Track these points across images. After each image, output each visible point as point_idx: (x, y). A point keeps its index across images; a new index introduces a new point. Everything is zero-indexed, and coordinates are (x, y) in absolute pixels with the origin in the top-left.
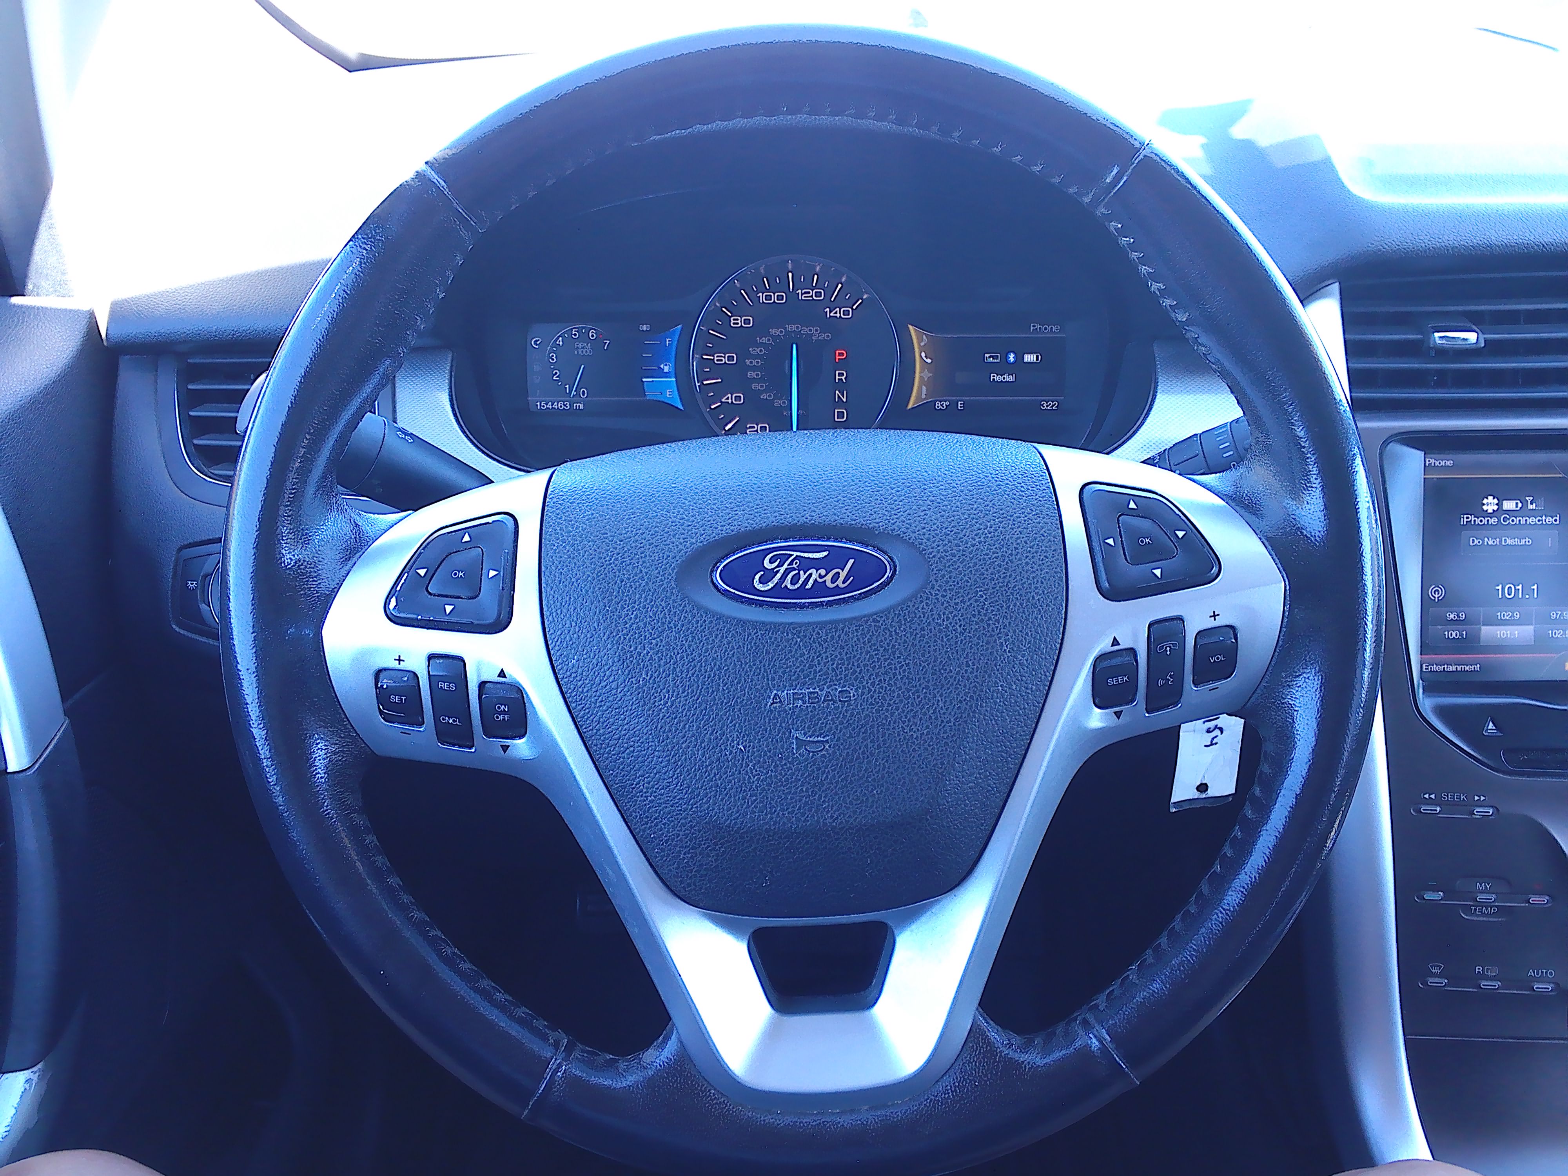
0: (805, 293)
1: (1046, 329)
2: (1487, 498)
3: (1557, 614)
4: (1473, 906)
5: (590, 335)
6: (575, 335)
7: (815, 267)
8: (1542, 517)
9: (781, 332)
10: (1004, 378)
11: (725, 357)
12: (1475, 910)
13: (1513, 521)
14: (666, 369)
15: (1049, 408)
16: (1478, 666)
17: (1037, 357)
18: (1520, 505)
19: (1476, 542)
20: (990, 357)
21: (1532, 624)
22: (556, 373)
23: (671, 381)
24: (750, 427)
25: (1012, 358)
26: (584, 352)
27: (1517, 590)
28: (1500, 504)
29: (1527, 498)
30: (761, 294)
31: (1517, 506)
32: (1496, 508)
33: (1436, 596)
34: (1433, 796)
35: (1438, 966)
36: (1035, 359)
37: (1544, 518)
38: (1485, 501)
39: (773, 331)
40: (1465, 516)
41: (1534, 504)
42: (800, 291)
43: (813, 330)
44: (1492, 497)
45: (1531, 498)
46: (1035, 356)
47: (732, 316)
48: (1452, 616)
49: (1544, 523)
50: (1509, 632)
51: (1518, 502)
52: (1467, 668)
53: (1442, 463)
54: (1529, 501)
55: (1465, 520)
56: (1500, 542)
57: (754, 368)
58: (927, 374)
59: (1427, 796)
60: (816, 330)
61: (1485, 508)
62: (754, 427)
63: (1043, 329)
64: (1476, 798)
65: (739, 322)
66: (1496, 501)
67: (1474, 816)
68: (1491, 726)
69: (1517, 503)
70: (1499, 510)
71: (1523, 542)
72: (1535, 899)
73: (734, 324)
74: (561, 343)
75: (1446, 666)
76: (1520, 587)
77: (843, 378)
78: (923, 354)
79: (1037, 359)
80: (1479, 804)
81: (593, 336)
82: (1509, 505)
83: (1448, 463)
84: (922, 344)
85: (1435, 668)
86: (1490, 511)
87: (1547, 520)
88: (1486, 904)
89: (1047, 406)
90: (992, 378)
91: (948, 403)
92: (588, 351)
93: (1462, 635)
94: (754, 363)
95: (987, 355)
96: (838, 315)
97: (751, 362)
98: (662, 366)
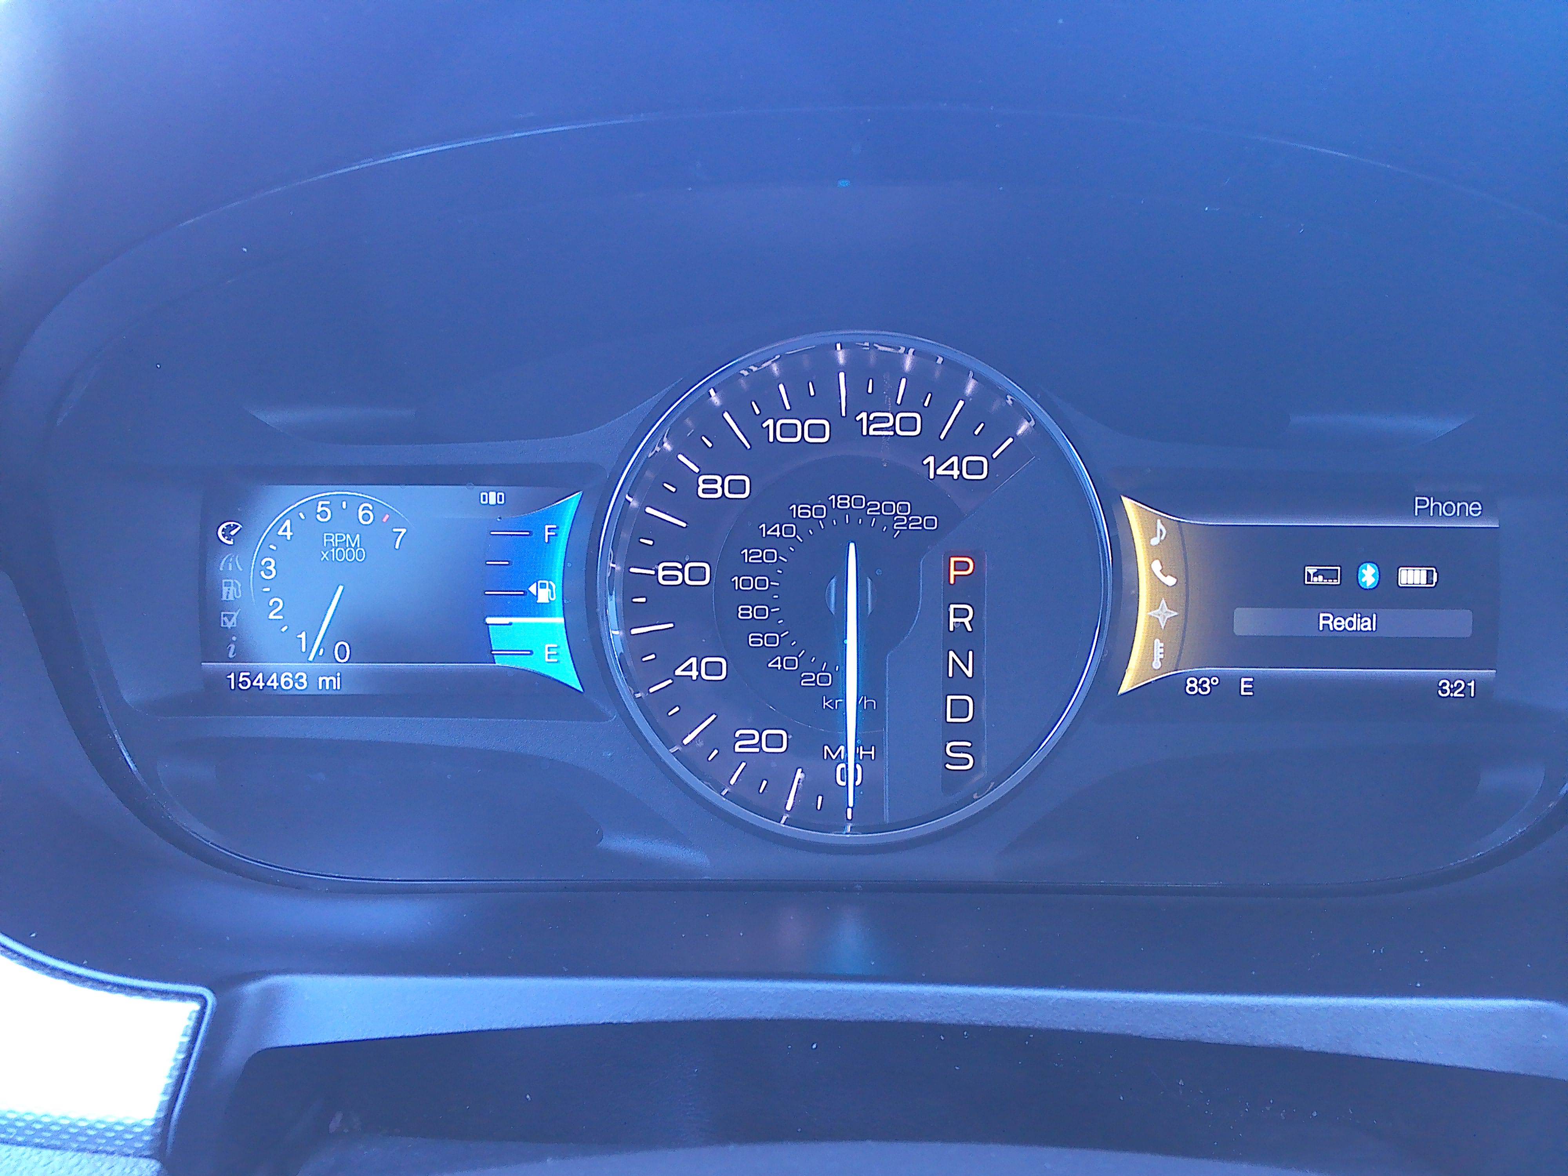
0: (877, 420)
1: (1449, 509)
5: (361, 513)
6: (324, 514)
7: (900, 359)
9: (819, 511)
10: (1351, 624)
11: (682, 571)
14: (543, 596)
15: (1456, 694)
17: (1429, 574)
20: (1316, 575)
22: (276, 604)
23: (553, 625)
24: (743, 737)
25: (1369, 576)
26: (345, 555)
30: (770, 422)
36: (1424, 581)
39: (798, 510)
42: (864, 415)
43: (896, 508)
46: (1424, 573)
47: (700, 474)
57: (753, 598)
58: (1165, 613)
60: (904, 508)
62: (753, 737)
63: (1442, 509)
65: (718, 486)
73: (705, 491)
74: (289, 534)
77: (966, 621)
78: (1157, 566)
79: (1429, 580)
81: (366, 517)
84: (1155, 541)
89: (1453, 690)
90: (1322, 622)
91: (1215, 681)
92: (355, 555)
94: (754, 583)
95: (1311, 570)
96: (955, 473)
97: (746, 583)
98: (533, 589)
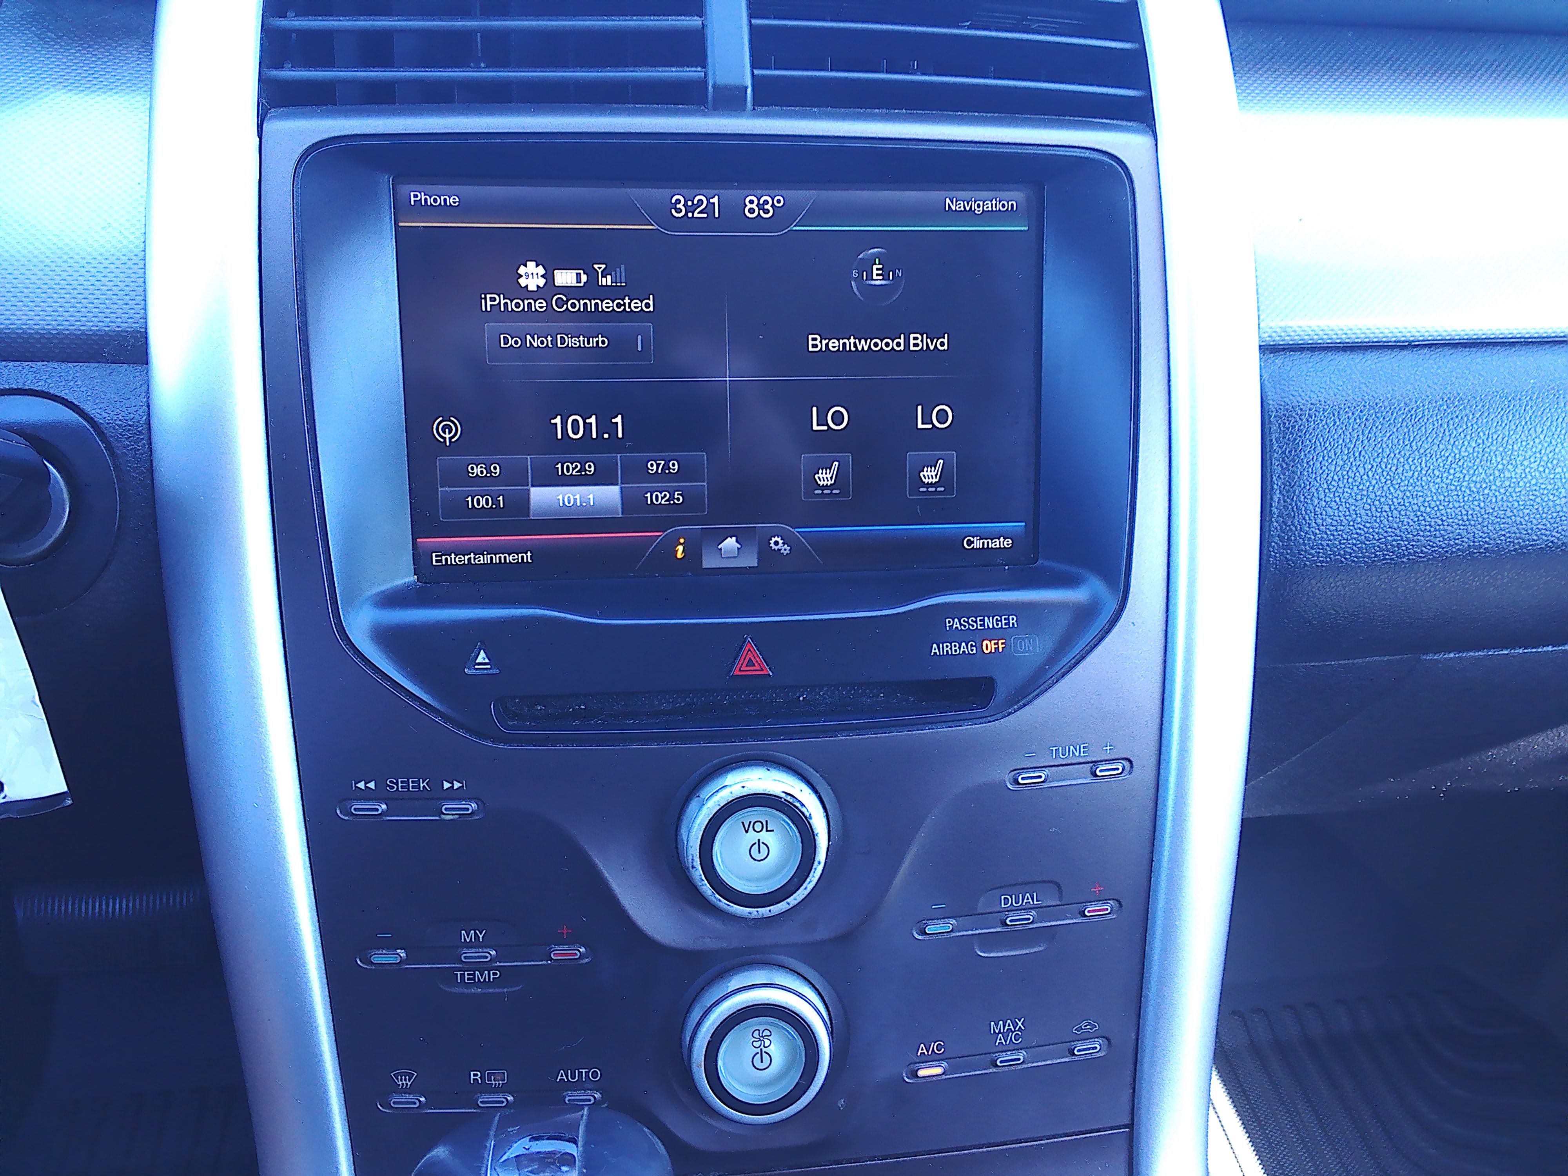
2: (526, 266)
3: (658, 465)
4: (459, 969)
8: (623, 299)
12: (463, 976)
13: (573, 305)
16: (529, 554)
18: (584, 278)
19: (511, 342)
21: (617, 484)
27: (588, 426)
28: (549, 276)
29: (596, 266)
31: (579, 281)
32: (542, 282)
33: (447, 436)
34: (372, 785)
35: (406, 1074)
37: (627, 301)
38: (522, 270)
40: (488, 296)
41: (609, 277)
44: (534, 263)
45: (603, 266)
48: (477, 470)
49: (628, 310)
50: (578, 497)
51: (582, 272)
52: (509, 559)
53: (440, 201)
54: (600, 271)
55: (489, 303)
56: (554, 341)
59: (361, 785)
61: (523, 282)
64: (446, 785)
66: (541, 270)
67: (443, 817)
68: (482, 657)
69: (578, 275)
70: (549, 288)
71: (593, 342)
72: (560, 952)
75: (472, 555)
76: (593, 420)
80: (452, 796)
82: (565, 278)
83: (450, 201)
85: (453, 559)
86: (532, 287)
87: (633, 305)
88: (478, 966)
93: (495, 501)
